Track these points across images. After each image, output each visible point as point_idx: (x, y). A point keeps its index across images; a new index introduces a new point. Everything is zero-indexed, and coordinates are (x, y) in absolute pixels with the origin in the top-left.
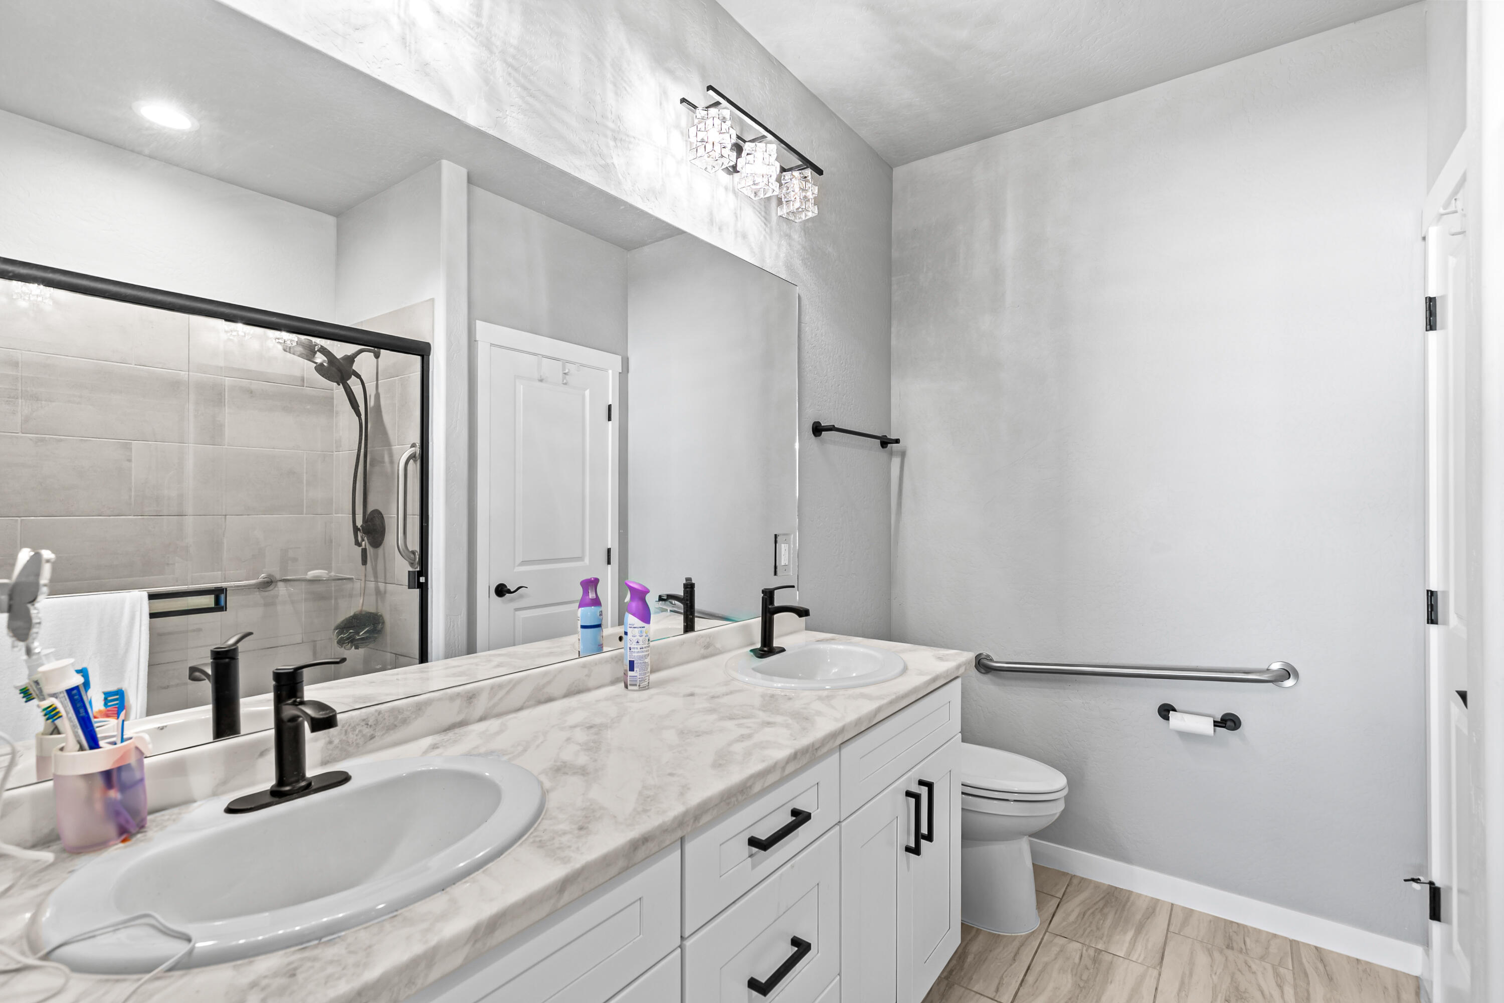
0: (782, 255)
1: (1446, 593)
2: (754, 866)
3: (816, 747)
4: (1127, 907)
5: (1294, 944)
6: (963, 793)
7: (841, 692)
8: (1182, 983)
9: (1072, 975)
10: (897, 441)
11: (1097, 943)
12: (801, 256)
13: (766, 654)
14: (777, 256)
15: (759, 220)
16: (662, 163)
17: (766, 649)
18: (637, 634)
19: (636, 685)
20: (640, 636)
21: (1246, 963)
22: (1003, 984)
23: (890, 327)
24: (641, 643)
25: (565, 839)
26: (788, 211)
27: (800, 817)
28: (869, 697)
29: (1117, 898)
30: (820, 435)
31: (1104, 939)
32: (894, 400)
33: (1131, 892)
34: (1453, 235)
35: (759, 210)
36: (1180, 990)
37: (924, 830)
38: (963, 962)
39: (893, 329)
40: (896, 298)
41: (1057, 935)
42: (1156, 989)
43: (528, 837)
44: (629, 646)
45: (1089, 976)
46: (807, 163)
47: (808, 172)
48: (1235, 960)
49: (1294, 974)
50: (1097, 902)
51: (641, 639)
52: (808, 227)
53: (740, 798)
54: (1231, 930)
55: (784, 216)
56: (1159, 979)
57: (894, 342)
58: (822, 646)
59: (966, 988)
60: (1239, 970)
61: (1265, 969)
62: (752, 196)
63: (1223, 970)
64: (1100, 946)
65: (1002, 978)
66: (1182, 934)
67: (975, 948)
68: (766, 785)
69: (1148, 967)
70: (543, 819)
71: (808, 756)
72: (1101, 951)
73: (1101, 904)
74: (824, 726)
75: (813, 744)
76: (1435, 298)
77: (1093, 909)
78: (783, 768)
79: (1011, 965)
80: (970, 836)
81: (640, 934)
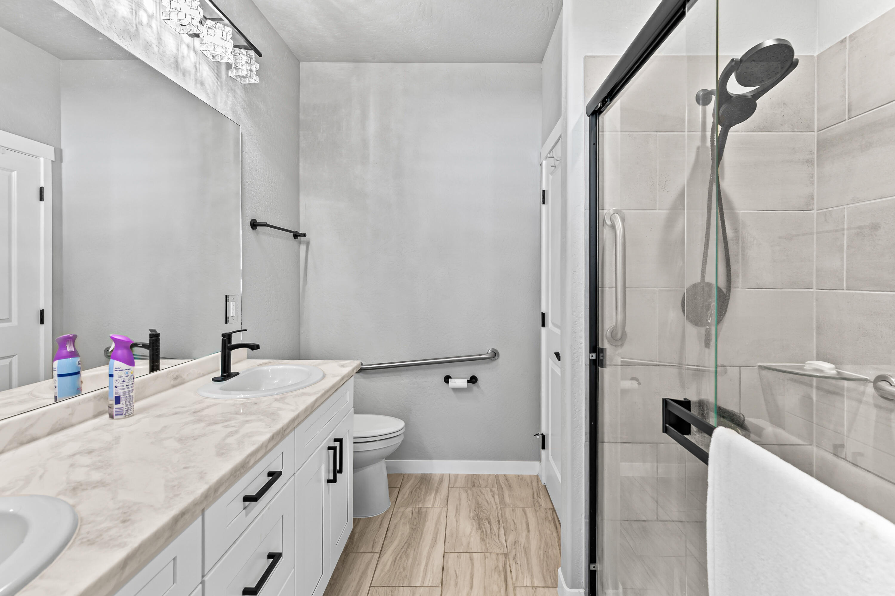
0: (229, 103)
1: (548, 313)
2: (247, 515)
3: (284, 429)
4: (431, 482)
5: (497, 476)
6: (354, 443)
7: (289, 394)
8: (457, 509)
9: (409, 524)
10: (305, 235)
11: (419, 504)
12: (242, 106)
13: (226, 378)
14: (226, 103)
15: (213, 75)
16: (136, 13)
17: (225, 374)
18: (123, 375)
19: (122, 414)
20: (126, 376)
21: (480, 491)
22: (375, 543)
23: (299, 162)
24: (127, 381)
25: (112, 532)
26: (237, 75)
27: (275, 475)
28: (309, 395)
29: (425, 479)
30: (256, 229)
31: (422, 501)
32: (301, 209)
33: (431, 474)
34: (552, 166)
35: (213, 68)
36: (456, 513)
37: (338, 468)
38: (353, 539)
39: (301, 164)
40: (303, 145)
41: (400, 507)
42: (447, 516)
43: (74, 541)
44: (115, 385)
45: (417, 522)
46: (251, 47)
47: (252, 53)
48: (476, 491)
49: (498, 489)
50: (417, 484)
51: (127, 378)
52: (247, 87)
53: (242, 471)
54: (474, 479)
55: (233, 77)
56: (447, 511)
57: (301, 172)
58: (265, 368)
59: (356, 553)
60: (478, 495)
61: (487, 491)
62: (211, 58)
63: (472, 497)
64: (420, 506)
65: (375, 540)
66: (454, 487)
67: (358, 529)
68: (257, 458)
69: (442, 507)
70: (81, 526)
71: (280, 435)
72: (421, 507)
73: (419, 484)
74: (286, 416)
75: (283, 428)
76: (544, 191)
77: (416, 488)
78: (266, 446)
79: (378, 531)
80: (358, 466)
81: (174, 583)
